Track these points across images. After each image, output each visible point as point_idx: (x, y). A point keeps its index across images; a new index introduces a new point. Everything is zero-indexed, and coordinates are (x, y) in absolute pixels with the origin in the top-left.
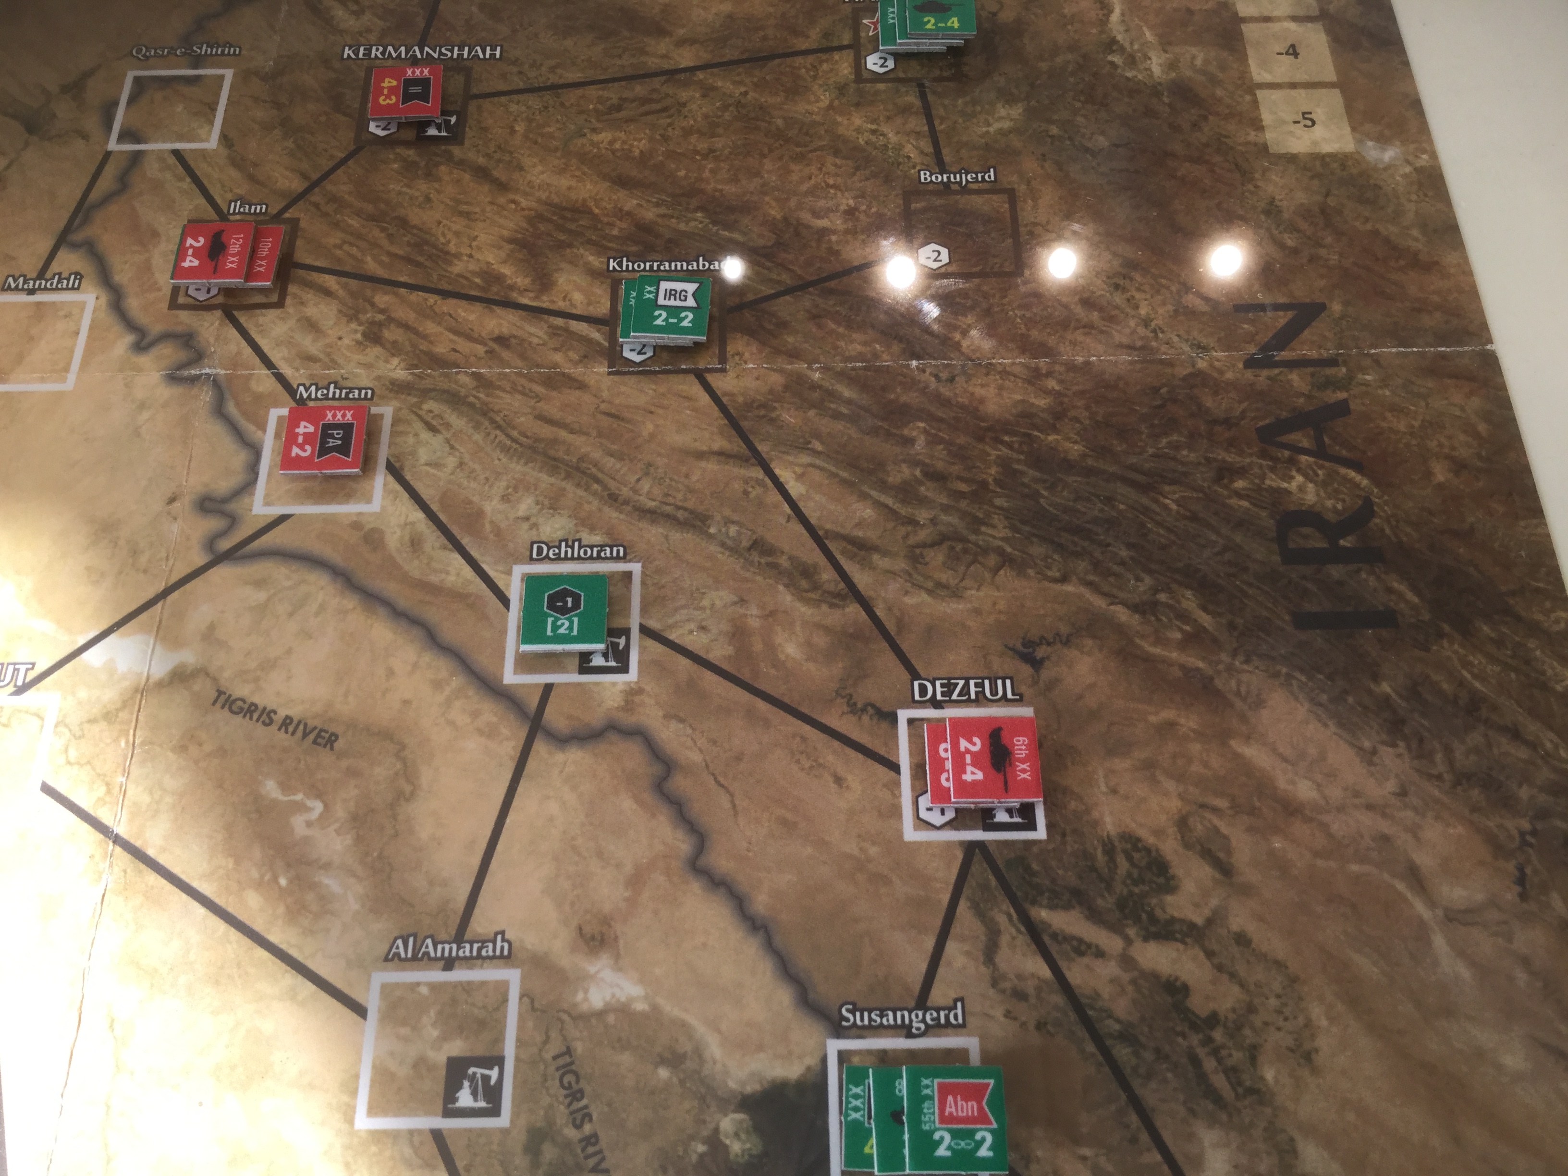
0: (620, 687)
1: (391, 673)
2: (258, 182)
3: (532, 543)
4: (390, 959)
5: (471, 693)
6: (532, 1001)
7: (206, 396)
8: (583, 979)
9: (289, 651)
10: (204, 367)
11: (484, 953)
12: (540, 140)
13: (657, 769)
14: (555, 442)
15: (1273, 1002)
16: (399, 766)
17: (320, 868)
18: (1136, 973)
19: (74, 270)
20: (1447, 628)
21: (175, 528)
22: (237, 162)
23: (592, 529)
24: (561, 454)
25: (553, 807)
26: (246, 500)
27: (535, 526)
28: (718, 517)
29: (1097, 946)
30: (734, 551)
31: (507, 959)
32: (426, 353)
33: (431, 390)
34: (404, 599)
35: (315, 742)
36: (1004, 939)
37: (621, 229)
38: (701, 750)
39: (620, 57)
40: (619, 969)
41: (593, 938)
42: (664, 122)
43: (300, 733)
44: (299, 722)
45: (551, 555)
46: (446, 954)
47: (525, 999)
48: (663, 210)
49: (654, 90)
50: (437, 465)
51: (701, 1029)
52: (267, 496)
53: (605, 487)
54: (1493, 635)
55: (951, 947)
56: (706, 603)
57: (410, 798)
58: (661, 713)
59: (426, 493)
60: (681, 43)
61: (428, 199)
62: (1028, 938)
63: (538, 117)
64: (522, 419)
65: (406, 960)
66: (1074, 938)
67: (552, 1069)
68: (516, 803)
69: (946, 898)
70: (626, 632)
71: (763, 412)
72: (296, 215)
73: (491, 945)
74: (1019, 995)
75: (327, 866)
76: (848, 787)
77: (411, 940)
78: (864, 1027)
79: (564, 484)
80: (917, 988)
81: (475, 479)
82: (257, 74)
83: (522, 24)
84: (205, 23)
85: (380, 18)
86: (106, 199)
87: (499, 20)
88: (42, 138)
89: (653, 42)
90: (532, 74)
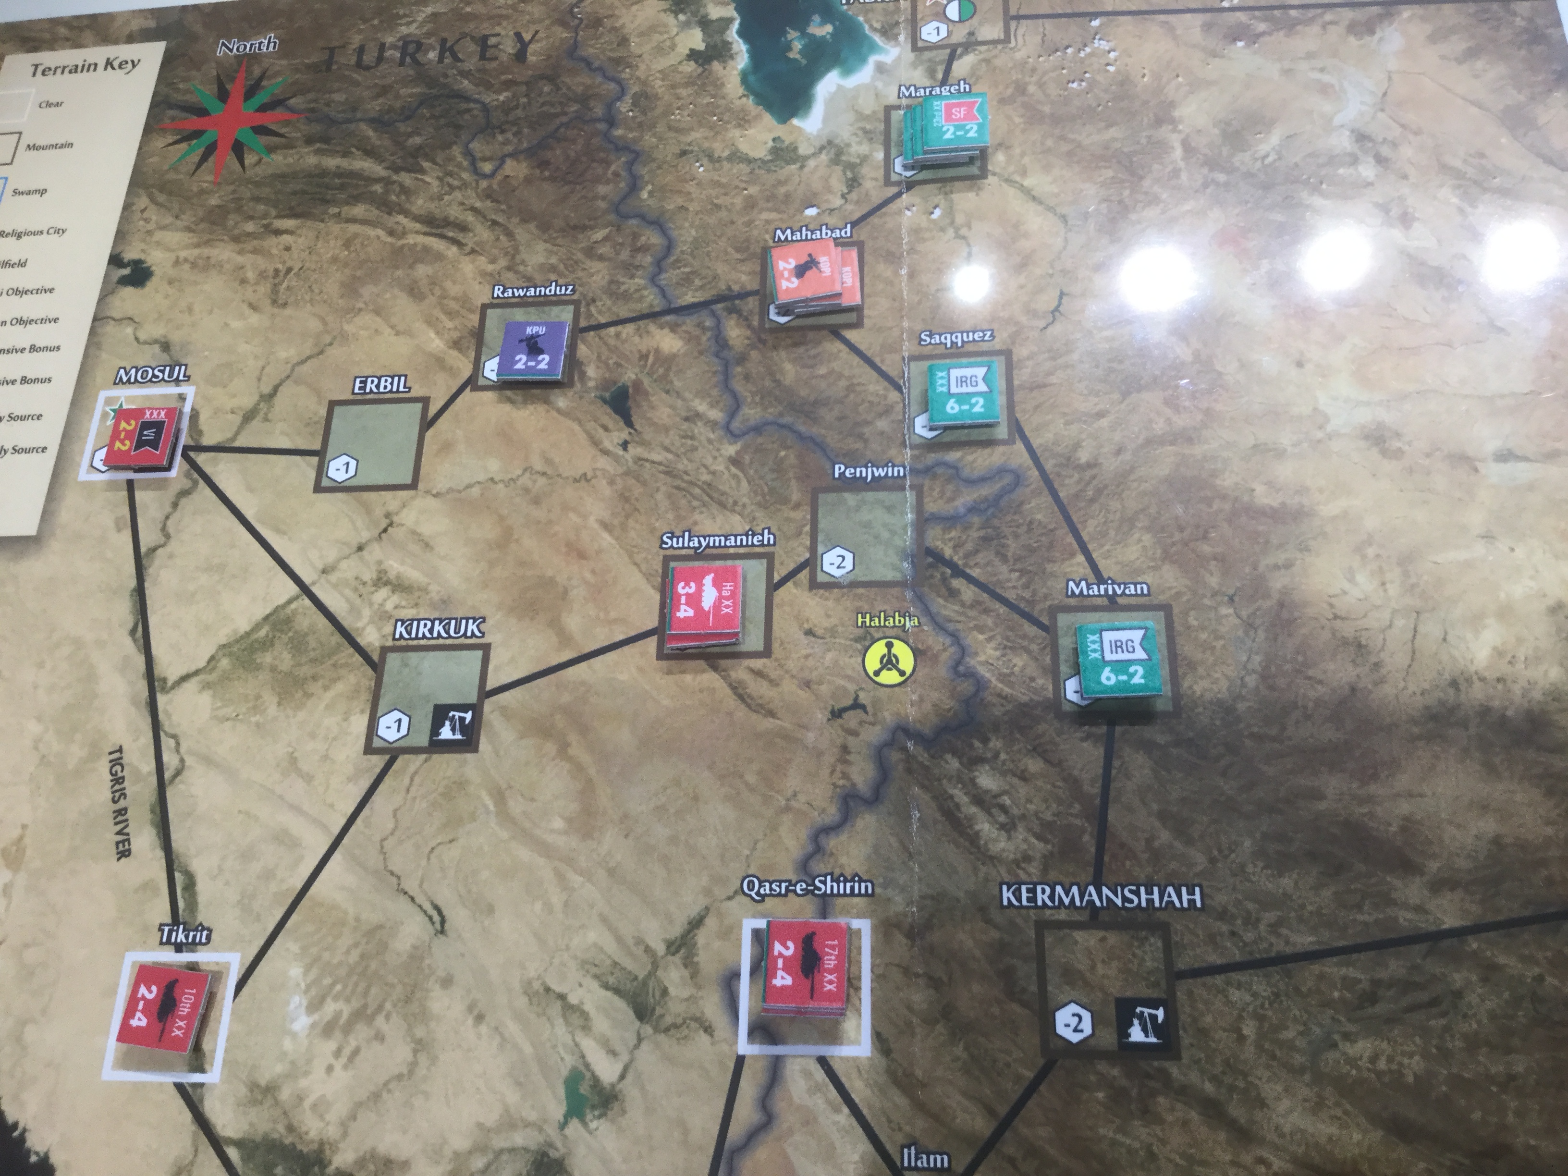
2: (932, 1116)
12: (1278, 1053)
22: (901, 1080)
39: (1359, 907)
42: (1437, 1023)
49: (1413, 969)
60: (1437, 886)
61: (1152, 1156)
63: (1270, 1013)
82: (898, 926)
83: (1220, 851)
84: (823, 839)
85: (1039, 837)
86: (753, 1136)
87: (1189, 841)
88: (656, 1030)
89: (1398, 883)
90: (1249, 936)
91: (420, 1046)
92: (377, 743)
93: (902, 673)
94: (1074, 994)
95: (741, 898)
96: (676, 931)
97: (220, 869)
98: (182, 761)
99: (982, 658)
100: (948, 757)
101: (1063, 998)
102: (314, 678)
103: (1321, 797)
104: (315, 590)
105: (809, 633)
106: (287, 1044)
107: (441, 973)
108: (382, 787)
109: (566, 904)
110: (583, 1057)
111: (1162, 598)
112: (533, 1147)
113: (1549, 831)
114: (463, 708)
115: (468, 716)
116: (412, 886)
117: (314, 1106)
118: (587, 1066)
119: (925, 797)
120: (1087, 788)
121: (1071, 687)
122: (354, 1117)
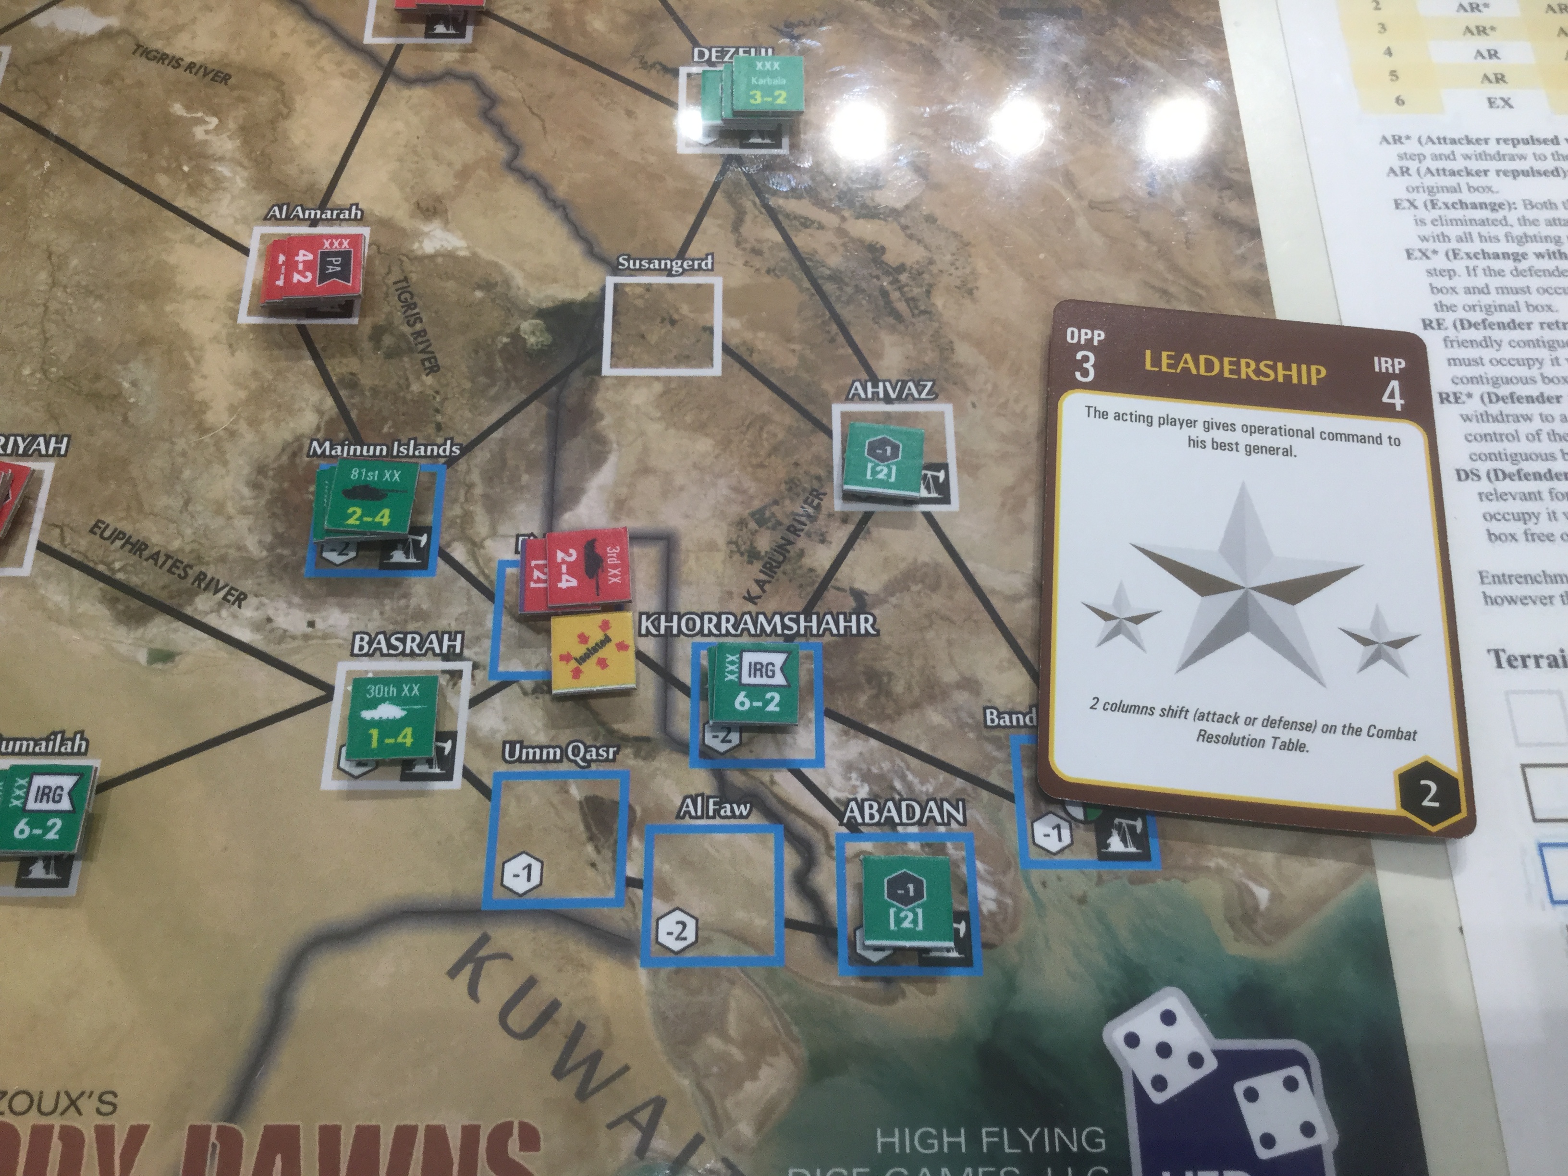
0: (458, 48)
1: (274, 34)
4: (268, 218)
5: (338, 49)
6: (379, 247)
8: (418, 235)
11: (342, 217)
13: (486, 102)
15: (949, 257)
16: (278, 96)
17: (215, 160)
18: (846, 239)
20: (1120, 20)
25: (400, 125)
29: (819, 223)
31: (360, 220)
35: (213, 79)
36: (748, 218)
38: (520, 91)
40: (448, 231)
41: (428, 210)
43: (201, 73)
44: (201, 66)
46: (313, 216)
47: (374, 247)
51: (509, 268)
54: (1156, 26)
55: (706, 222)
57: (286, 117)
58: (490, 66)
62: (768, 218)
65: (281, 219)
66: (802, 217)
67: (392, 290)
68: (370, 122)
69: (706, 191)
73: (347, 211)
74: (757, 252)
75: (221, 159)
76: (636, 118)
77: (285, 207)
78: (635, 270)
80: (678, 245)
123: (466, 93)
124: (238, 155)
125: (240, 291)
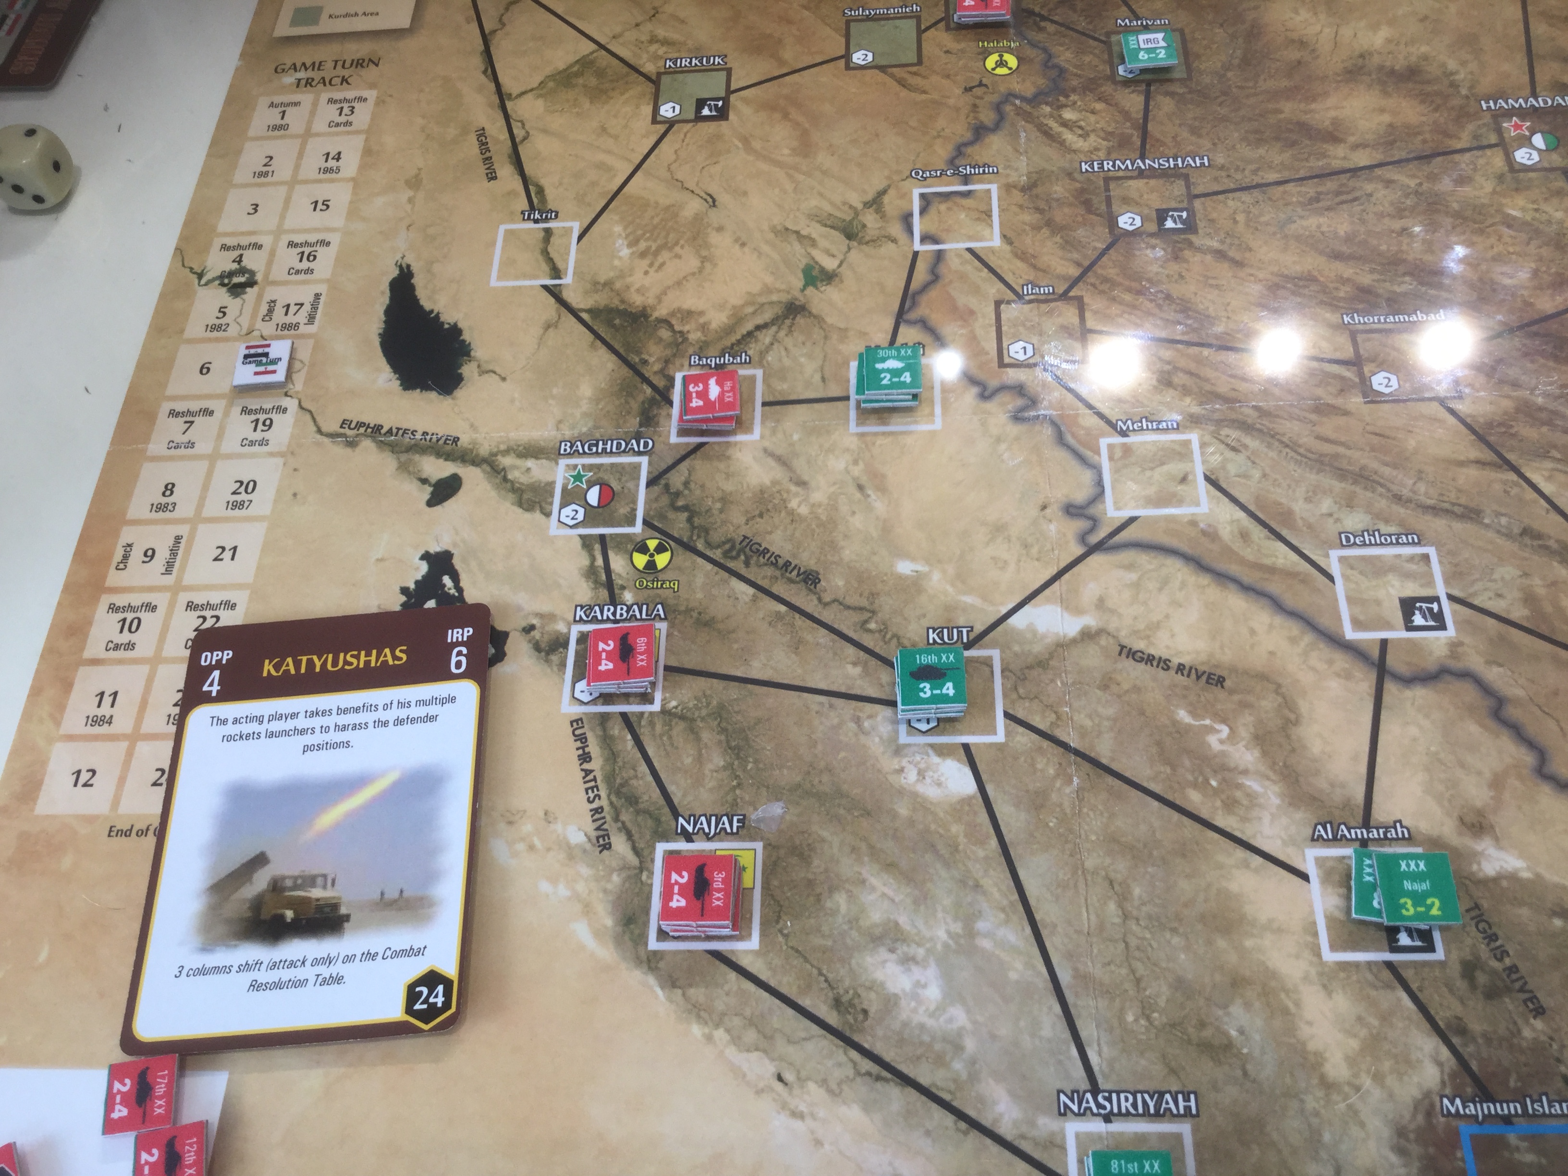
0: (1444, 641)
1: (1253, 632)
2: (1039, 270)
3: (1340, 534)
4: (1316, 839)
5: (1322, 646)
7: (1048, 431)
8: (1475, 856)
9: (1167, 616)
10: (1037, 410)
11: (1389, 835)
12: (1259, 227)
13: (1493, 702)
14: (1336, 456)
16: (1280, 699)
17: (1240, 773)
19: (916, 341)
21: (1053, 527)
22: (1022, 256)
23: (1387, 521)
24: (1344, 465)
25: (1413, 731)
26: (1101, 507)
27: (1337, 520)
28: (1488, 511)
30: (1508, 536)
31: (1410, 839)
32: (1212, 393)
33: (1222, 421)
34: (1248, 577)
35: (1207, 682)
37: (1346, 292)
38: (1523, 688)
39: (1307, 160)
40: (1503, 849)
41: (1473, 826)
42: (1358, 208)
43: (1193, 675)
44: (1191, 668)
45: (1358, 542)
46: (1360, 836)
48: (1376, 276)
49: (1342, 185)
50: (1246, 476)
52: (1115, 503)
53: (1389, 490)
56: (1496, 576)
57: (1297, 722)
58: (1482, 660)
59: (1242, 499)
60: (1355, 147)
61: (1181, 277)
63: (1253, 210)
64: (1305, 440)
65: (1328, 840)
67: (1467, 918)
68: (1382, 727)
70: (1437, 599)
71: (1503, 430)
72: (1079, 293)
73: (1393, 830)
75: (1245, 772)
77: (1328, 826)
79: (1353, 488)
81: (1279, 485)
82: (1015, 187)
83: (1219, 139)
84: (963, 149)
85: (1104, 139)
86: (925, 287)
87: (1200, 136)
88: (860, 243)
89: (1331, 148)
90: (1239, 176)
91: (704, 259)
92: (659, 118)
93: (1010, 69)
94: (1130, 209)
95: (910, 180)
96: (869, 197)
97: (561, 184)
98: (528, 133)
99: (1062, 58)
100: (1044, 106)
101: (1122, 211)
102: (613, 89)
103: (1282, 112)
104: (609, 47)
105: (947, 52)
106: (616, 262)
107: (716, 226)
108: (665, 140)
109: (795, 188)
110: (813, 259)
111: (1179, 26)
112: (784, 300)
113: (1424, 119)
114: (718, 99)
115: (720, 103)
116: (691, 185)
117: (638, 291)
118: (817, 263)
119: (1029, 126)
120: (1134, 115)
121: (1121, 70)
122: (664, 293)
123: (1469, 692)
124: (1262, 768)
125: (1314, 923)
